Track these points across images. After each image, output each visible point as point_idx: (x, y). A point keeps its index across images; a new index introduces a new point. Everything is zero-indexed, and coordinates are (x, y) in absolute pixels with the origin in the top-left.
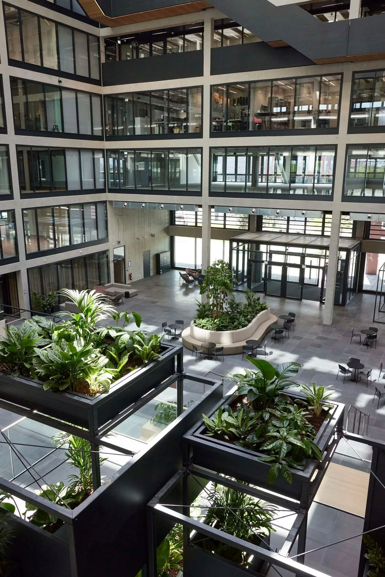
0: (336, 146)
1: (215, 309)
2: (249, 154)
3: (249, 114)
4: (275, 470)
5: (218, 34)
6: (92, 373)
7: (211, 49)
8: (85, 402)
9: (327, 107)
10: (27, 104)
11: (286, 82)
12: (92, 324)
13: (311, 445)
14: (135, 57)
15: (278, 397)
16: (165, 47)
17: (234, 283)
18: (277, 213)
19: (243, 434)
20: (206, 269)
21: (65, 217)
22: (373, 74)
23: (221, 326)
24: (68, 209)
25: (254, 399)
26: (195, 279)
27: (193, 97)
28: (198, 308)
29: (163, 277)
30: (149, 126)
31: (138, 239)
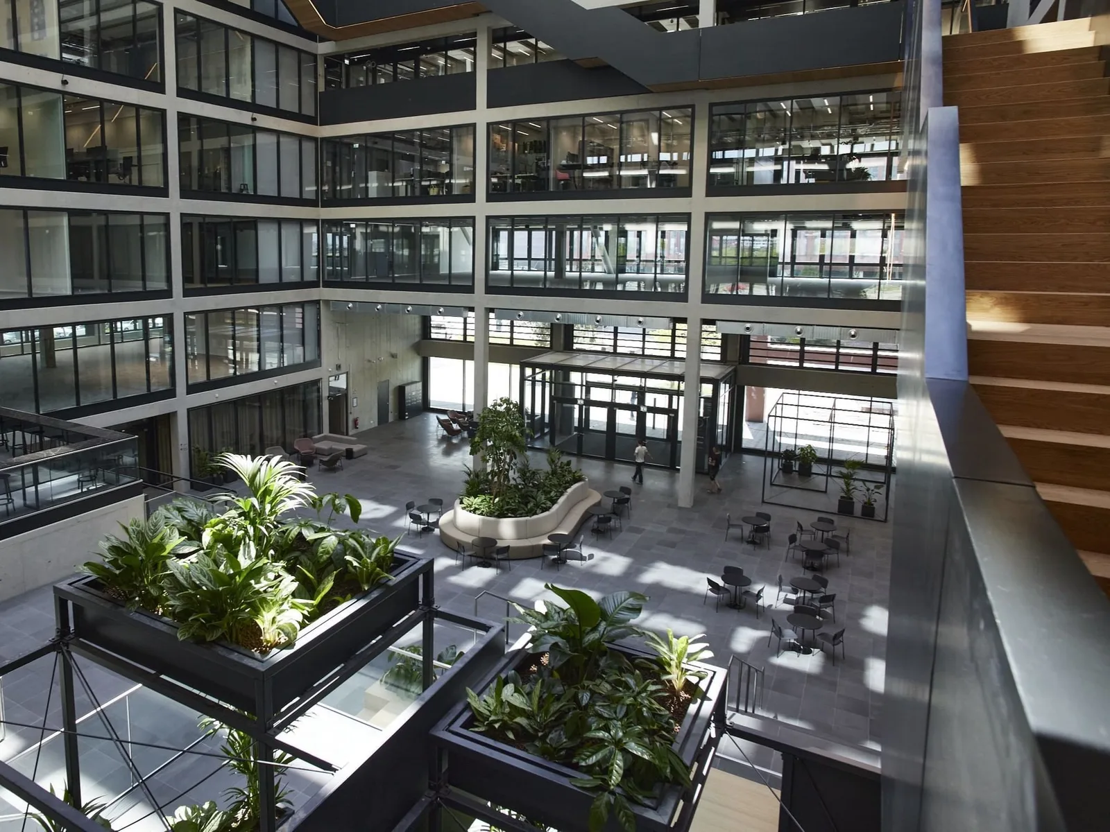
0: (689, 215)
1: (496, 479)
2: (549, 227)
3: (548, 167)
4: (603, 806)
5: (499, 49)
6: (266, 609)
7: (488, 70)
8: (250, 664)
9: (672, 156)
10: (201, 152)
11: (607, 119)
12: (272, 518)
13: (670, 756)
14: (370, 83)
15: (605, 658)
16: (417, 68)
17: (528, 436)
18: (598, 321)
19: (541, 728)
20: (480, 412)
21: (252, 326)
22: (740, 108)
23: (507, 510)
24: (257, 312)
25: (561, 663)
26: (463, 428)
27: (460, 141)
28: (467, 478)
29: (410, 424)
30: (390, 185)
31: (369, 361)
